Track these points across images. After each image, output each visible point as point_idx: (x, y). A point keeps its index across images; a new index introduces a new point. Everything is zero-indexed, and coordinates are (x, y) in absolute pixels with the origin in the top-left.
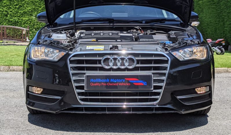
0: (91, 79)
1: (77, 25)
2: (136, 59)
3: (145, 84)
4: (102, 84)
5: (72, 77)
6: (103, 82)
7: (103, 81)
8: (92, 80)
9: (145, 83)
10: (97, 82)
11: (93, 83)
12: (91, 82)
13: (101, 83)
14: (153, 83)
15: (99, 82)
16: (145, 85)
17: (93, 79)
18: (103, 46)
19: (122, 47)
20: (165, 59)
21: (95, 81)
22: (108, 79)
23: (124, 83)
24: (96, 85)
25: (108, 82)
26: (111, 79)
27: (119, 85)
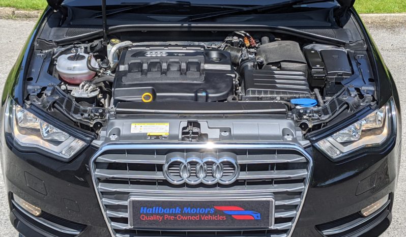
0: (142, 208)
1: (110, 28)
2: (240, 162)
3: (258, 217)
4: (166, 216)
5: (101, 199)
6: (167, 214)
7: (168, 212)
8: (143, 210)
9: (258, 215)
10: (155, 214)
11: (147, 214)
12: (142, 214)
13: (163, 215)
14: (275, 212)
15: (158, 214)
16: (256, 218)
17: (145, 208)
18: (168, 124)
19: (209, 127)
20: (301, 161)
21: (151, 212)
22: (177, 208)
23: (211, 215)
24: (151, 218)
25: (178, 214)
26: (185, 208)
27: (203, 219)
